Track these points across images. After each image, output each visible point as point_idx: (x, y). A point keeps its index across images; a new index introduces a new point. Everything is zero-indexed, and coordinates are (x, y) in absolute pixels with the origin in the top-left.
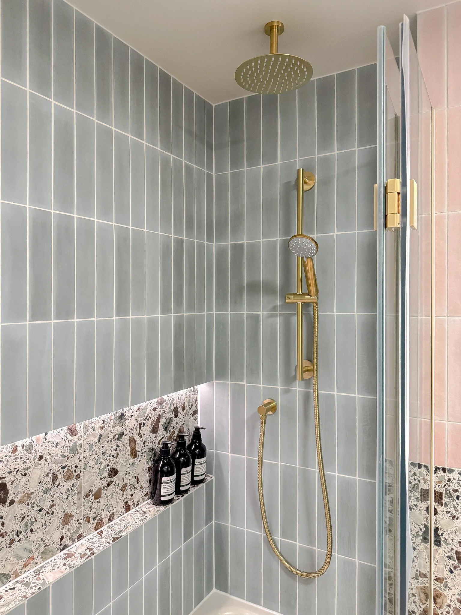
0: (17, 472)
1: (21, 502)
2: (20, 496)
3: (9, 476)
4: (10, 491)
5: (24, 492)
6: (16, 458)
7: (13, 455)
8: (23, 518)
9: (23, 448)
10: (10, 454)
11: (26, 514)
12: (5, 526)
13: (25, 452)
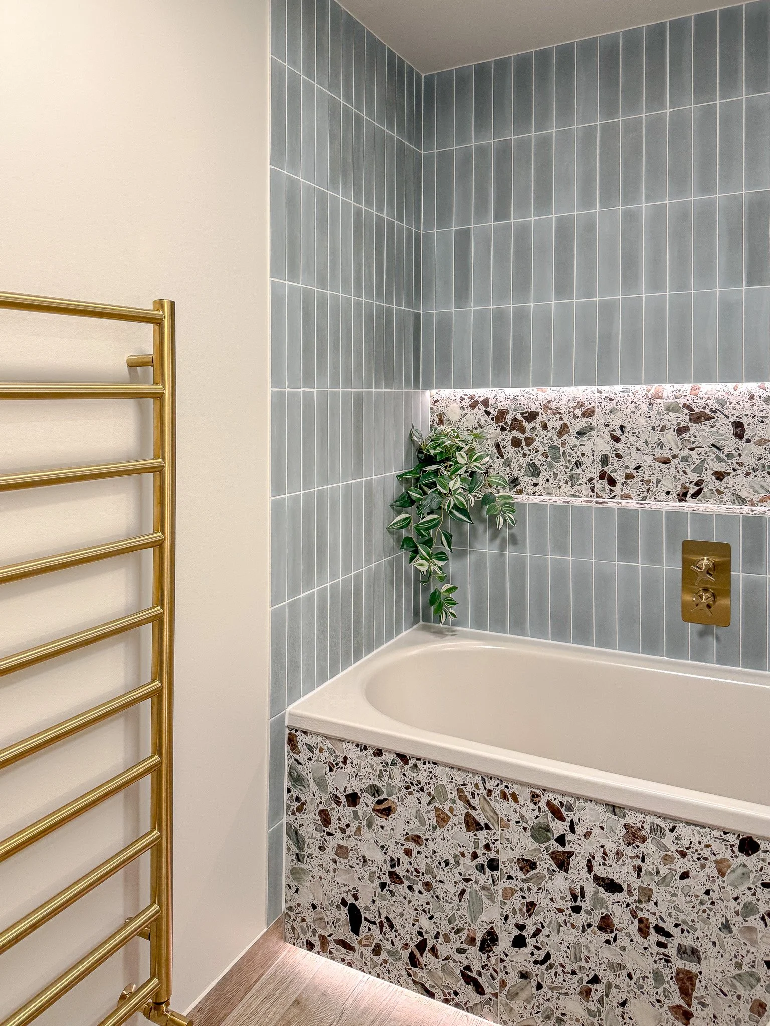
0: (754, 417)
1: (758, 443)
2: (757, 439)
3: (746, 418)
4: (747, 430)
5: (761, 437)
6: (753, 405)
7: (750, 401)
8: (760, 459)
9: (760, 398)
10: (747, 400)
11: (764, 456)
12: (741, 457)
13: (762, 402)
